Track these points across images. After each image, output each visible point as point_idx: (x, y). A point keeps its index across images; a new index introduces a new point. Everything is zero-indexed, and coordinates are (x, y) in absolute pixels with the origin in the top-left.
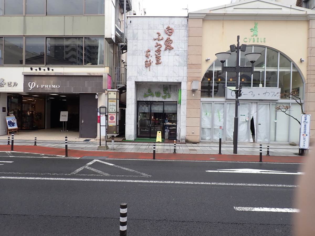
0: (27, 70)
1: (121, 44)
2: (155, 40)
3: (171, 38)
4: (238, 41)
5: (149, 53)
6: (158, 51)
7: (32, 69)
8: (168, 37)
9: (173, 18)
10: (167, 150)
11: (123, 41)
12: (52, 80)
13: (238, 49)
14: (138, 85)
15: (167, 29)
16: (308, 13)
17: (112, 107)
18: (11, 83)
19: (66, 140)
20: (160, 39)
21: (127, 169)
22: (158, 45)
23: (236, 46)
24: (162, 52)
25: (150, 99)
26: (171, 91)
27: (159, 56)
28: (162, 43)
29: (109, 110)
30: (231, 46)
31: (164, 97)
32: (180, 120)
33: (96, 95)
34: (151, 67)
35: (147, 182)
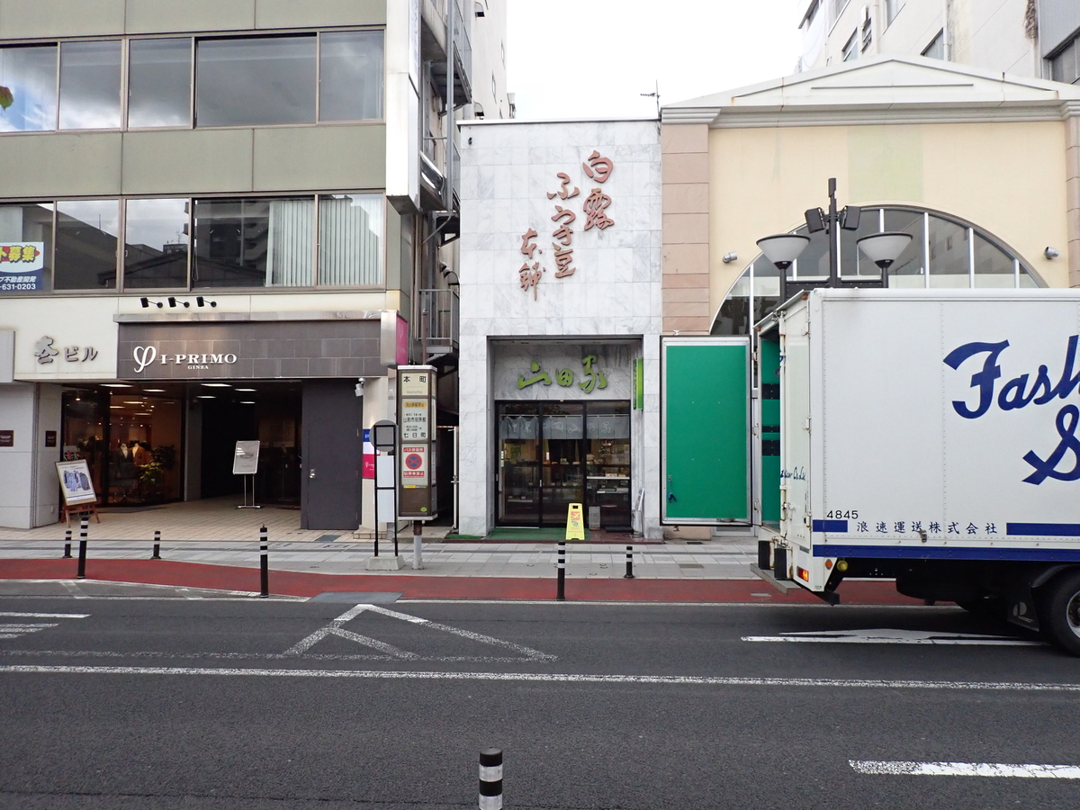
0: (130, 306)
1: (436, 214)
2: (552, 197)
3: (607, 189)
4: (832, 195)
5: (531, 241)
6: (564, 234)
7: (145, 303)
8: (596, 186)
9: (611, 124)
10: (602, 566)
11: (444, 203)
12: (214, 337)
13: (832, 222)
14: (499, 348)
15: (591, 162)
16: (1063, 97)
17: (414, 424)
18: (76, 350)
19: (264, 539)
20: (570, 194)
21: (472, 635)
22: (562, 214)
23: (827, 212)
24: (575, 237)
25: (538, 394)
26: (607, 366)
27: (565, 249)
28: (576, 206)
29: (403, 436)
30: (807, 214)
31: (587, 388)
32: (640, 463)
33: (357, 385)
34: (541, 287)
35: (546, 677)
